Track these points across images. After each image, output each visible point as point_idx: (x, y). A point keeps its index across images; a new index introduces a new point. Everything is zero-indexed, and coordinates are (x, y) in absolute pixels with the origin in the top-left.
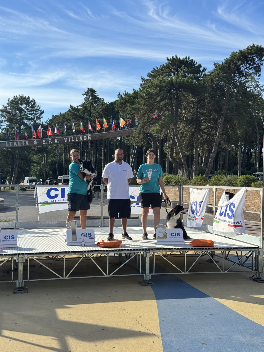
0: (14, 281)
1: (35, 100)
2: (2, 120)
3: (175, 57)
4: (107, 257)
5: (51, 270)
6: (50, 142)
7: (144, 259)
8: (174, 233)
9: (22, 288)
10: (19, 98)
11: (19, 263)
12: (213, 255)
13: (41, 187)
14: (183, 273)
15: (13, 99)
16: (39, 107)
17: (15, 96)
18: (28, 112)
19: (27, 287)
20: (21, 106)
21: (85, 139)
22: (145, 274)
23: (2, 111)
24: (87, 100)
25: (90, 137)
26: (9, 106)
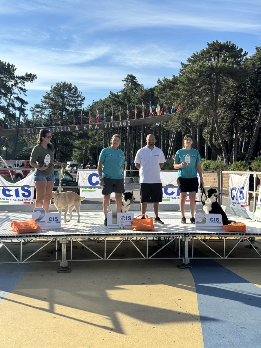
0: (58, 261)
1: (76, 87)
2: (46, 107)
3: (215, 42)
4: (146, 240)
5: (92, 252)
6: (91, 128)
7: (182, 243)
8: (213, 219)
9: (66, 268)
10: (62, 85)
11: (63, 244)
12: (252, 241)
13: (83, 171)
14: (222, 258)
15: (56, 86)
16: (80, 94)
17: (58, 83)
18: (70, 99)
19: (70, 267)
20: (63, 93)
21: (124, 125)
22: (183, 258)
23: (45, 97)
24: (126, 86)
25: (129, 123)
26: (52, 93)
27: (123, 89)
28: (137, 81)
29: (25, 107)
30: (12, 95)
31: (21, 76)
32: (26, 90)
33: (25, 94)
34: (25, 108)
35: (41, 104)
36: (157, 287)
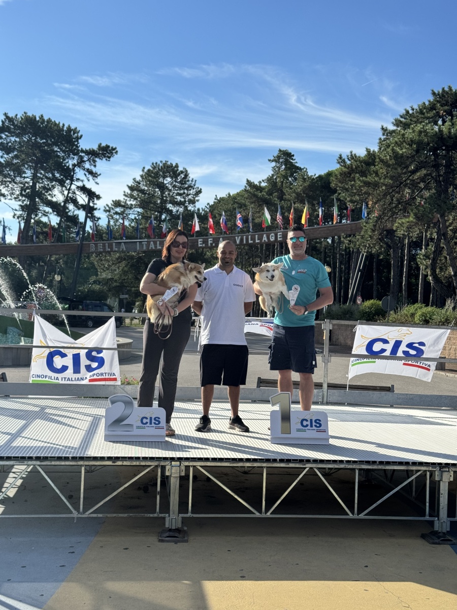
0: (161, 515)
1: (187, 171)
2: (131, 205)
3: (446, 89)
5: (236, 497)
6: (211, 244)
9: (178, 530)
10: (161, 167)
11: (172, 478)
15: (151, 168)
16: (193, 183)
17: (155, 163)
18: (176, 192)
19: (186, 529)
20: (164, 180)
21: (271, 240)
22: (437, 518)
23: (131, 188)
24: (276, 170)
25: (280, 236)
26: (143, 181)
27: (271, 175)
28: (296, 162)
29: (96, 204)
30: (73, 183)
31: (90, 149)
32: (98, 174)
33: (96, 181)
34: (95, 207)
35: (124, 199)
36: (391, 594)
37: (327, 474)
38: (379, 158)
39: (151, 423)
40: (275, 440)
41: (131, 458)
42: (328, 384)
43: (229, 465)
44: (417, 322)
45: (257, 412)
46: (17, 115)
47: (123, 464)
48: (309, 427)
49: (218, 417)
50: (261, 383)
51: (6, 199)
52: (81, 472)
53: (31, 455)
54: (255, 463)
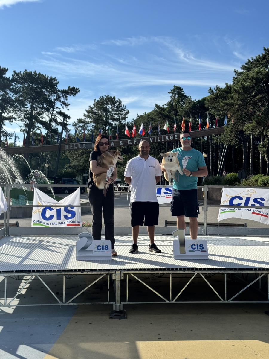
0: (110, 303)
1: (120, 100)
2: (88, 121)
6: (136, 143)
10: (105, 98)
11: (116, 281)
15: (99, 100)
16: (124, 107)
17: (101, 96)
18: (114, 113)
19: (125, 311)
20: (107, 106)
21: (171, 139)
23: (88, 112)
24: (173, 98)
25: (176, 137)
26: (95, 107)
27: (170, 101)
28: (184, 93)
29: (68, 122)
30: (54, 110)
32: (69, 104)
33: (68, 108)
34: (68, 123)
35: (84, 118)
36: (248, 347)
37: (208, 276)
38: (234, 89)
39: (103, 249)
40: (176, 257)
41: (92, 270)
42: (207, 223)
43: (149, 273)
44: (259, 185)
45: (165, 241)
46: (21, 72)
47: (88, 273)
48: (196, 249)
49: (142, 245)
50: (167, 223)
51: (16, 121)
52: (63, 279)
53: (34, 270)
54: (165, 271)
